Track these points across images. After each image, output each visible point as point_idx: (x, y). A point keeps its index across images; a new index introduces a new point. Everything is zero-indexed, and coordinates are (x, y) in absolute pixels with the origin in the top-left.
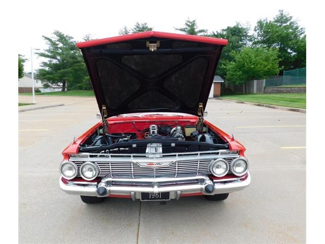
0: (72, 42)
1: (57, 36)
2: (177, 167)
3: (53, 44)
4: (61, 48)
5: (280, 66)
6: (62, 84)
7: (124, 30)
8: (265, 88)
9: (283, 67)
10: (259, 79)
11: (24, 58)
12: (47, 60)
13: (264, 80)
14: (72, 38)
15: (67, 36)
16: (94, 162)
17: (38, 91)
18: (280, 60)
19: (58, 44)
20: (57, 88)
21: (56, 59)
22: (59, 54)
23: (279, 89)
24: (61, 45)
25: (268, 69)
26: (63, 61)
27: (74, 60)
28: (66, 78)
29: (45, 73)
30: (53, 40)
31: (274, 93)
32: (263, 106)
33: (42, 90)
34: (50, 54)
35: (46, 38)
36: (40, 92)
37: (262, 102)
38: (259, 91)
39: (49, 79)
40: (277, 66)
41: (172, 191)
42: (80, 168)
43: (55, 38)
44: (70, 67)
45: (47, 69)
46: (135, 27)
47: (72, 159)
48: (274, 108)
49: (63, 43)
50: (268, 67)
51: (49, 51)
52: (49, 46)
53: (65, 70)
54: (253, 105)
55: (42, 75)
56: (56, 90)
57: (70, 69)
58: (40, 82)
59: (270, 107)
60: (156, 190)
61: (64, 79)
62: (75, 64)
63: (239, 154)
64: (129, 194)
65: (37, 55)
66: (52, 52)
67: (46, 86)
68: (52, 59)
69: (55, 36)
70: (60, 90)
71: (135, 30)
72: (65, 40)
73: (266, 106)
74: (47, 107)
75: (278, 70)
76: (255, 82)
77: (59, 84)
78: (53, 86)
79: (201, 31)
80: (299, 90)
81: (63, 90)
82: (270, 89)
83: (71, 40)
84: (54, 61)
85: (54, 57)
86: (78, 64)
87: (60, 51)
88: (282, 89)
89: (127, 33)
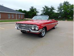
15: (47, 7)
27: (48, 12)
30: (44, 8)
46: (64, 2)
65: (41, 11)
85: (44, 11)
89: (61, 4)
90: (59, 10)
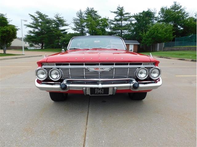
0: (47, 19)
1: (38, 14)
2: (114, 72)
3: (36, 19)
4: (40, 22)
5: (173, 36)
6: (41, 45)
7: (79, 12)
8: (164, 48)
9: (175, 36)
10: (161, 43)
12: (32, 29)
13: (164, 43)
14: (47, 16)
15: (44, 15)
16: (58, 68)
17: (26, 49)
18: (174, 31)
19: (39, 20)
20: (38, 47)
21: (38, 29)
22: (39, 26)
23: (172, 49)
24: (40, 20)
25: (167, 37)
26: (42, 30)
27: (49, 30)
28: (44, 40)
29: (31, 37)
30: (36, 17)
31: (169, 51)
32: (163, 57)
33: (29, 48)
34: (33, 26)
35: (31, 16)
36: (28, 49)
37: (163, 55)
38: (160, 50)
39: (33, 42)
40: (172, 35)
41: (111, 87)
42: (49, 73)
43: (37, 16)
44: (46, 34)
45: (32, 35)
46: (86, 10)
47: (43, 67)
48: (169, 58)
49: (41, 19)
50: (166, 36)
51: (33, 24)
52: (33, 20)
53: (43, 36)
54: (157, 57)
55: (29, 39)
56: (38, 48)
58: (27, 43)
59: (167, 58)
60: (100, 86)
61: (42, 41)
62: (49, 32)
63: (155, 65)
64: (82, 90)
65: (25, 26)
66: (35, 25)
67: (31, 46)
68: (35, 29)
69: (37, 15)
70: (40, 48)
71: (86, 12)
72: (43, 17)
73: (165, 58)
74: (32, 57)
75: (172, 38)
76: (158, 44)
77: (39, 44)
78: (36, 46)
79: (126, 14)
80: (184, 49)
81: (42, 48)
82: (167, 48)
83: (47, 17)
84: (37, 30)
85: (36, 28)
86: (52, 32)
87: (40, 24)
88: (174, 49)
89: (81, 13)
90: (78, 27)
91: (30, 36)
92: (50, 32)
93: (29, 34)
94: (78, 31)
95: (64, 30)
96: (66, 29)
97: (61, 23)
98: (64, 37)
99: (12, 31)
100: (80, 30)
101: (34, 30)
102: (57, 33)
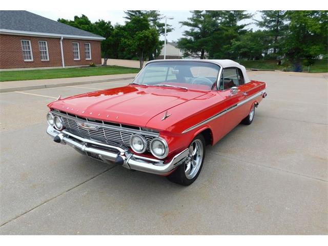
2: (105, 134)
4: (203, 16)
6: (200, 53)
11: (171, 28)
16: (60, 116)
19: (201, 12)
21: (198, 27)
22: (201, 22)
24: (204, 12)
26: (204, 29)
28: (205, 47)
29: (187, 42)
34: (192, 23)
39: (188, 48)
42: (54, 120)
44: (210, 35)
45: (189, 38)
49: (206, 10)
51: (191, 19)
52: (192, 14)
53: (205, 39)
55: (183, 45)
57: (209, 37)
61: (203, 48)
65: (181, 24)
66: (194, 20)
67: (186, 55)
68: (194, 28)
78: (193, 55)
84: (197, 30)
86: (219, 32)
87: (202, 19)
90: (268, 18)
91: (186, 39)
92: (216, 32)
93: (184, 37)
94: (267, 26)
95: (242, 27)
96: (245, 25)
97: (238, 15)
98: (238, 40)
99: (151, 36)
100: (273, 23)
101: (193, 30)
102: (227, 33)
